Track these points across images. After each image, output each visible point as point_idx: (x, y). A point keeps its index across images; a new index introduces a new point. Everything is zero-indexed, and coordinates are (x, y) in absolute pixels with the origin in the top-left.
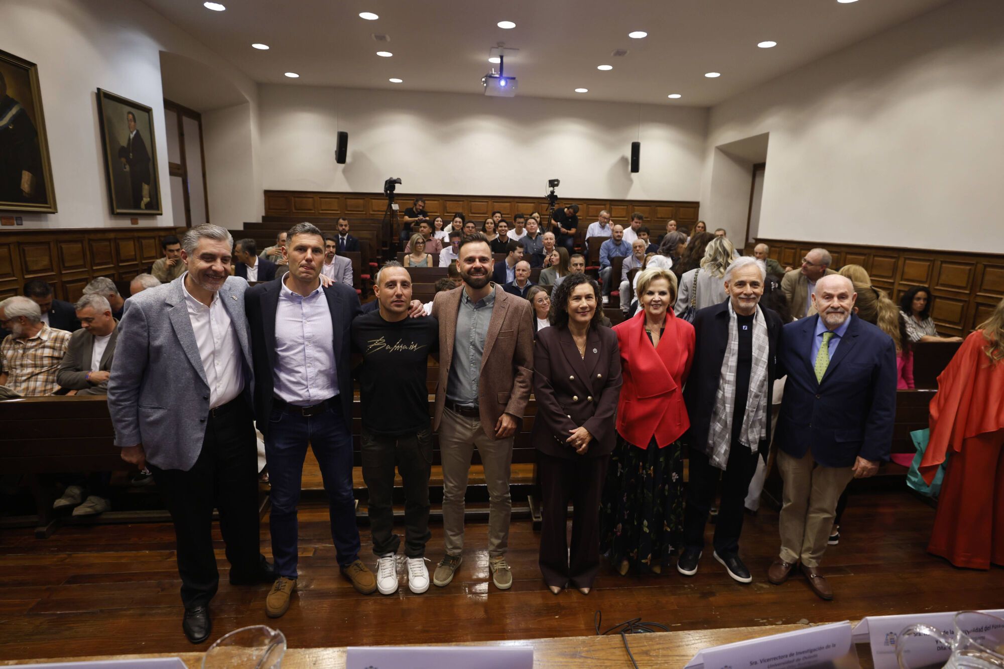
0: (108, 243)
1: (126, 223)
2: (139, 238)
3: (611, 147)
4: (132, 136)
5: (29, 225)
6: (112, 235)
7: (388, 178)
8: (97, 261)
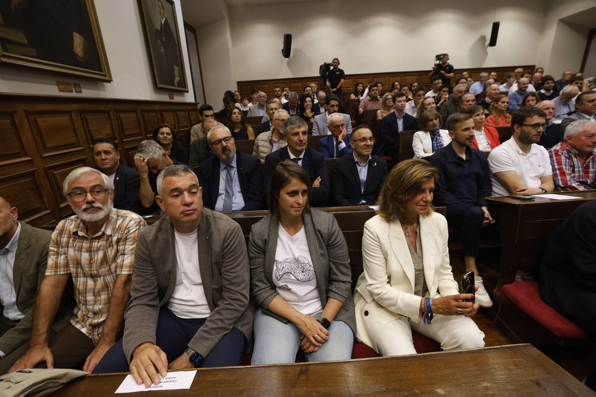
0: (155, 114)
1: (165, 98)
2: (176, 110)
3: (473, 28)
4: (163, 22)
6: (157, 107)
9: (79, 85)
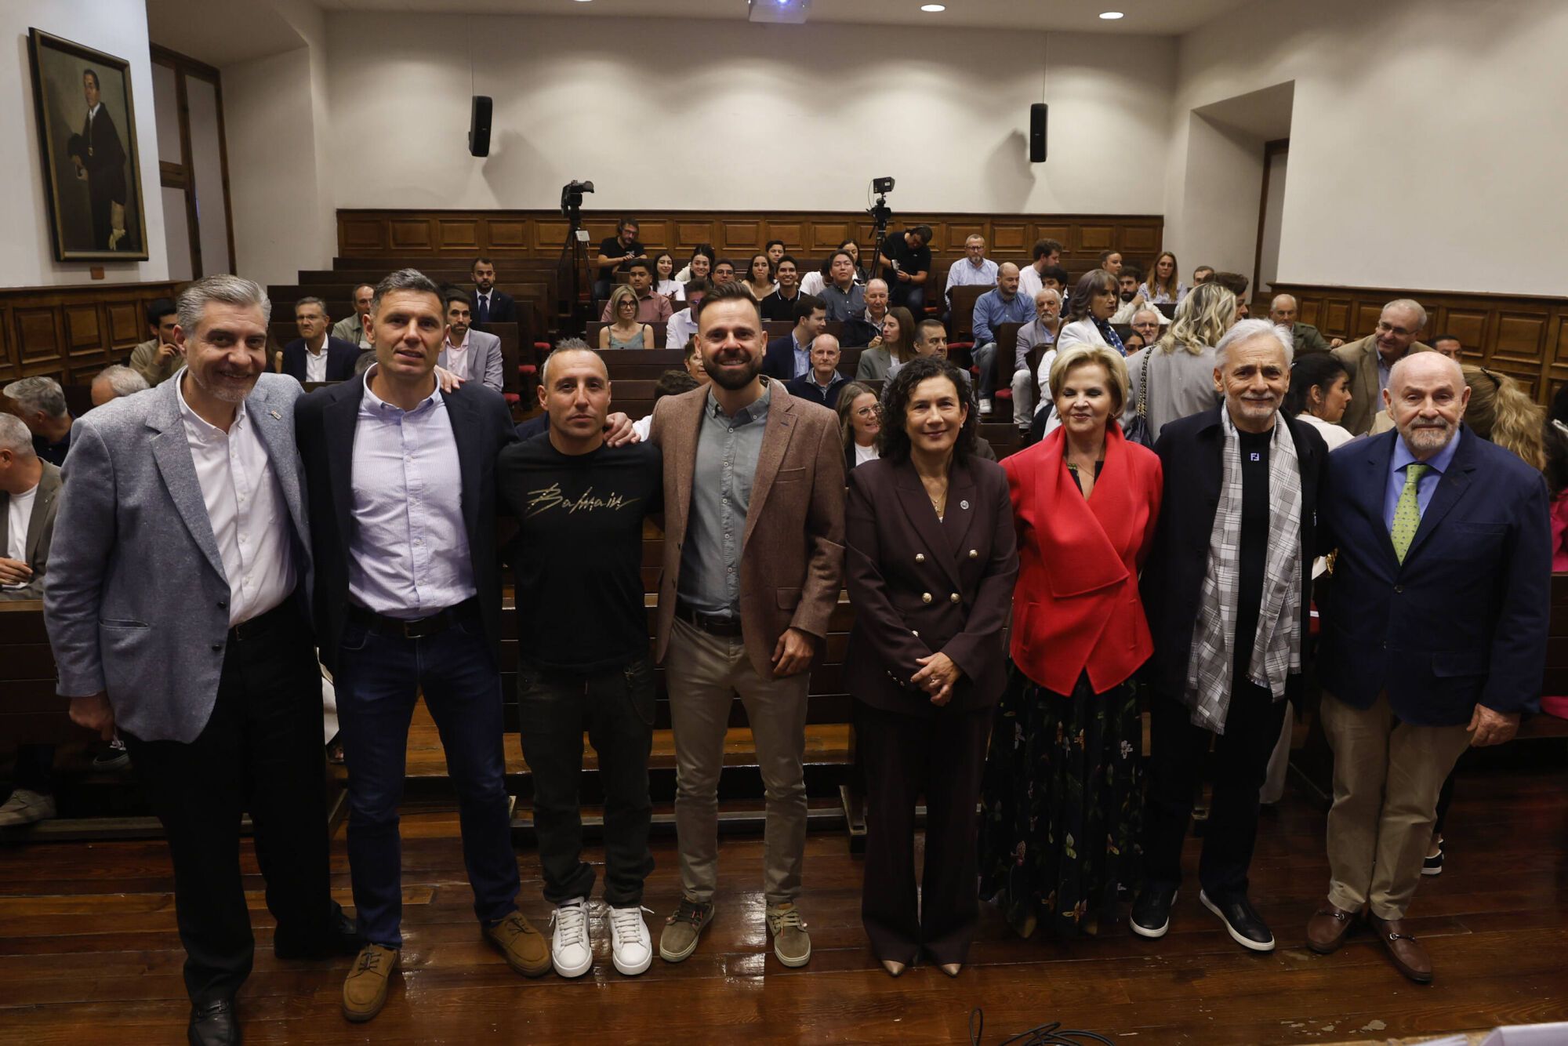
0: (49, 315)
1: (81, 278)
2: (106, 304)
3: (991, 114)
4: (92, 114)
6: (56, 301)
7: (568, 182)
8: (29, 349)
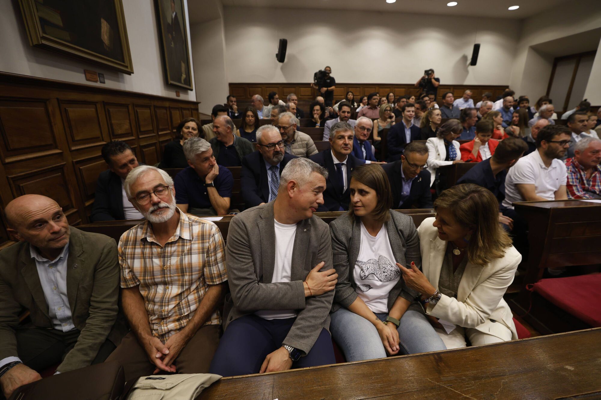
0: (165, 111)
1: (172, 95)
2: (182, 109)
3: (457, 48)
4: (174, 16)
5: (110, 84)
6: (167, 104)
8: (161, 127)
9: (103, 75)
